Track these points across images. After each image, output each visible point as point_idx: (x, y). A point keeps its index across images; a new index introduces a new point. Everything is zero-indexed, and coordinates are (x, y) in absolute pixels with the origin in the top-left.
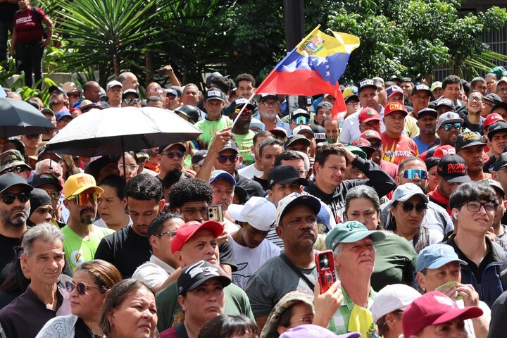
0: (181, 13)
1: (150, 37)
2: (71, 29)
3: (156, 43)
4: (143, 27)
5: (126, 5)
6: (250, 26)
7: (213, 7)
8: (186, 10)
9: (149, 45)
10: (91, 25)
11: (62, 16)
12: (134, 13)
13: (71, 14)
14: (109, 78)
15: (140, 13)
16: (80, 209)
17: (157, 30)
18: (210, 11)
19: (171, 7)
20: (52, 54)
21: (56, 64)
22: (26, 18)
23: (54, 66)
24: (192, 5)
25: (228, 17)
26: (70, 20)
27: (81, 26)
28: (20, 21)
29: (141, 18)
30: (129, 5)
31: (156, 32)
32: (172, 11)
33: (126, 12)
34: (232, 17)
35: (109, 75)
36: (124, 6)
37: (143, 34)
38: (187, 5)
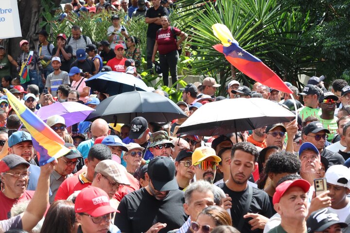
0: (282, 29)
1: (258, 47)
2: (199, 42)
3: (263, 52)
4: (253, 40)
5: (240, 24)
6: (335, 38)
7: (306, 25)
8: (285, 27)
9: (258, 53)
10: (214, 39)
11: (192, 33)
12: (246, 30)
13: (199, 31)
14: (227, 79)
15: (250, 29)
16: (203, 172)
17: (263, 42)
18: (304, 27)
19: (274, 25)
20: (184, 62)
21: (188, 69)
22: (165, 35)
23: (187, 70)
24: (290, 24)
25: (317, 32)
26: (198, 35)
27: (206, 40)
28: (161, 36)
29: (251, 33)
30: (242, 24)
31: (263, 44)
32: (275, 27)
33: (240, 29)
34: (320, 32)
35: (227, 77)
36: (238, 25)
37: (253, 45)
38: (286, 23)
